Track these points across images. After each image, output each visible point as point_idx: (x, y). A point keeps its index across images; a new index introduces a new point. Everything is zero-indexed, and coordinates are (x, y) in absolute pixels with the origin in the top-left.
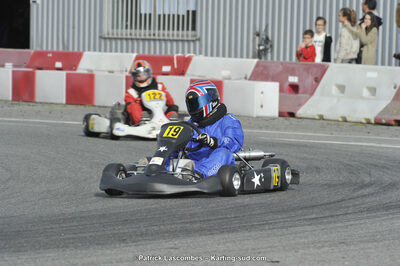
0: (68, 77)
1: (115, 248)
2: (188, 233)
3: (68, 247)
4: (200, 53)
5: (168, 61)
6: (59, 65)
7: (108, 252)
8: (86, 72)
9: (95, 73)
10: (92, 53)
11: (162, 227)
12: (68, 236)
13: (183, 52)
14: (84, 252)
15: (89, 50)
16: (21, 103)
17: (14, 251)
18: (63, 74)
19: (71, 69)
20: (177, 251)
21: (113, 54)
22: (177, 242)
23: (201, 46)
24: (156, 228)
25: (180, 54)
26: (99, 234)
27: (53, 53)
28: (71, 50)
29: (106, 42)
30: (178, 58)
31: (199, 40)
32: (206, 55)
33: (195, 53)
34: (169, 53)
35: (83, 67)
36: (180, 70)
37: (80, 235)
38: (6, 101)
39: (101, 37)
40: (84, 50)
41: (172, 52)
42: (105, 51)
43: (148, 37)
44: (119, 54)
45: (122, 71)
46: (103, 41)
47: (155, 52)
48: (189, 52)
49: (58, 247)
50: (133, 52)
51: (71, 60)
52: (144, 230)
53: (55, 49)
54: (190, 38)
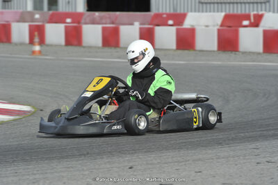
0: (178, 30)
1: (215, 148)
2: (265, 138)
3: (181, 148)
4: (270, 11)
5: (247, 17)
6: (171, 22)
7: (210, 151)
8: (189, 27)
9: (196, 27)
10: (193, 13)
11: (247, 134)
12: (181, 141)
13: (257, 10)
14: (193, 151)
15: (191, 11)
17: (146, 152)
18: (174, 28)
19: (179, 25)
20: (258, 151)
21: (208, 14)
22: (258, 144)
23: (270, 6)
24: (242, 135)
25: (255, 12)
26: (203, 139)
27: (167, 14)
28: (178, 12)
29: (203, 5)
30: (255, 15)
31: (269, 2)
32: (274, 12)
33: (266, 10)
34: (247, 12)
35: (187, 24)
36: (256, 24)
37: (190, 140)
39: (200, 2)
40: (188, 11)
41: (249, 11)
42: (203, 12)
44: (212, 14)
45: (214, 26)
46: (201, 5)
47: (237, 11)
48: (261, 10)
49: (175, 149)
50: (222, 12)
51: (179, 19)
52: (234, 136)
53: (168, 12)
54: (262, 1)
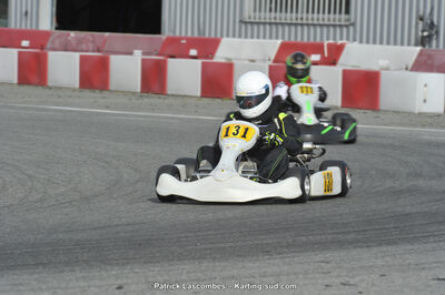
0: (204, 66)
1: (258, 260)
2: (341, 245)
3: (205, 259)
4: (354, 40)
5: (318, 48)
6: (193, 52)
7: (251, 265)
8: (223, 61)
9: (234, 61)
10: (231, 39)
11: (311, 237)
12: (204, 246)
13: (334, 39)
14: (223, 264)
15: (228, 36)
16: (150, 95)
17: (145, 262)
18: (199, 62)
19: (207, 58)
20: (329, 265)
21: (255, 40)
22: (328, 255)
23: (355, 31)
24: (304, 239)
25: (331, 41)
26: (238, 244)
27: (187, 39)
28: (207, 35)
29: (247, 26)
30: (329, 45)
31: (353, 24)
32: (361, 42)
33: (348, 39)
34: (318, 40)
35: (221, 55)
36: (331, 60)
37: (217, 245)
38: (134, 93)
39: (241, 21)
40: (222, 36)
41: (321, 38)
42: (246, 37)
43: (294, 21)
44: (261, 40)
45: (264, 60)
46: (243, 26)
47: (302, 39)
48: (341, 39)
49: (193, 258)
50: (277, 38)
51: (207, 47)
52: (290, 241)
53: (189, 35)
54: (343, 23)
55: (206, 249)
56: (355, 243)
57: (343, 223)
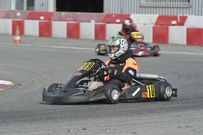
2: (185, 108)
4: (192, 14)
5: (175, 18)
6: (118, 21)
7: (144, 118)
9: (137, 25)
10: (135, 15)
11: (172, 105)
12: (123, 110)
13: (183, 13)
14: (131, 118)
15: (134, 13)
16: (99, 40)
17: (96, 117)
18: (120, 25)
21: (146, 15)
22: (180, 113)
23: (192, 10)
24: (169, 106)
25: (181, 15)
26: (139, 108)
27: (116, 15)
28: (124, 13)
29: (143, 9)
30: (181, 17)
31: (192, 7)
32: (195, 15)
33: (189, 13)
34: (175, 14)
36: (181, 23)
37: (129, 109)
38: (91, 40)
39: (140, 6)
40: (131, 13)
41: (177, 14)
42: (142, 13)
43: (164, 6)
44: (149, 15)
45: (150, 24)
46: (141, 8)
47: (168, 13)
48: (186, 13)
49: (118, 115)
50: (156, 14)
52: (162, 107)
53: (116, 13)
54: (187, 6)
55: (124, 111)
56: (192, 108)
57: (187, 99)
